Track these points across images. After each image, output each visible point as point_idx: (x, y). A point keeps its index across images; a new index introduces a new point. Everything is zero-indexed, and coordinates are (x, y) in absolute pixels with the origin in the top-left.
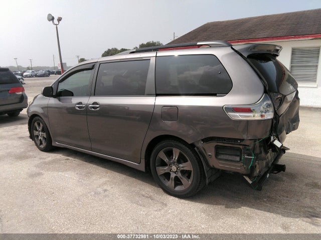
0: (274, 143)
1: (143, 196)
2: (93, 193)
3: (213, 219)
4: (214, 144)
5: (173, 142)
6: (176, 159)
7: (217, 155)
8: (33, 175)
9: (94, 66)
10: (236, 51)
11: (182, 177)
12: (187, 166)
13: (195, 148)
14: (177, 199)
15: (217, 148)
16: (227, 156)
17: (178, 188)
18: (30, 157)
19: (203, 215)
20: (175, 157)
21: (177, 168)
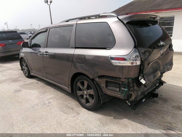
0: (141, 81)
1: (69, 107)
2: (42, 104)
3: (103, 125)
4: (105, 80)
5: (84, 77)
6: (86, 87)
7: (107, 86)
8: (16, 91)
9: (47, 30)
10: (119, 20)
11: (89, 98)
12: (91, 92)
13: (94, 82)
14: (87, 111)
15: (107, 82)
16: (113, 87)
17: (88, 104)
18: (20, 80)
19: (98, 122)
20: (86, 86)
21: (87, 93)
